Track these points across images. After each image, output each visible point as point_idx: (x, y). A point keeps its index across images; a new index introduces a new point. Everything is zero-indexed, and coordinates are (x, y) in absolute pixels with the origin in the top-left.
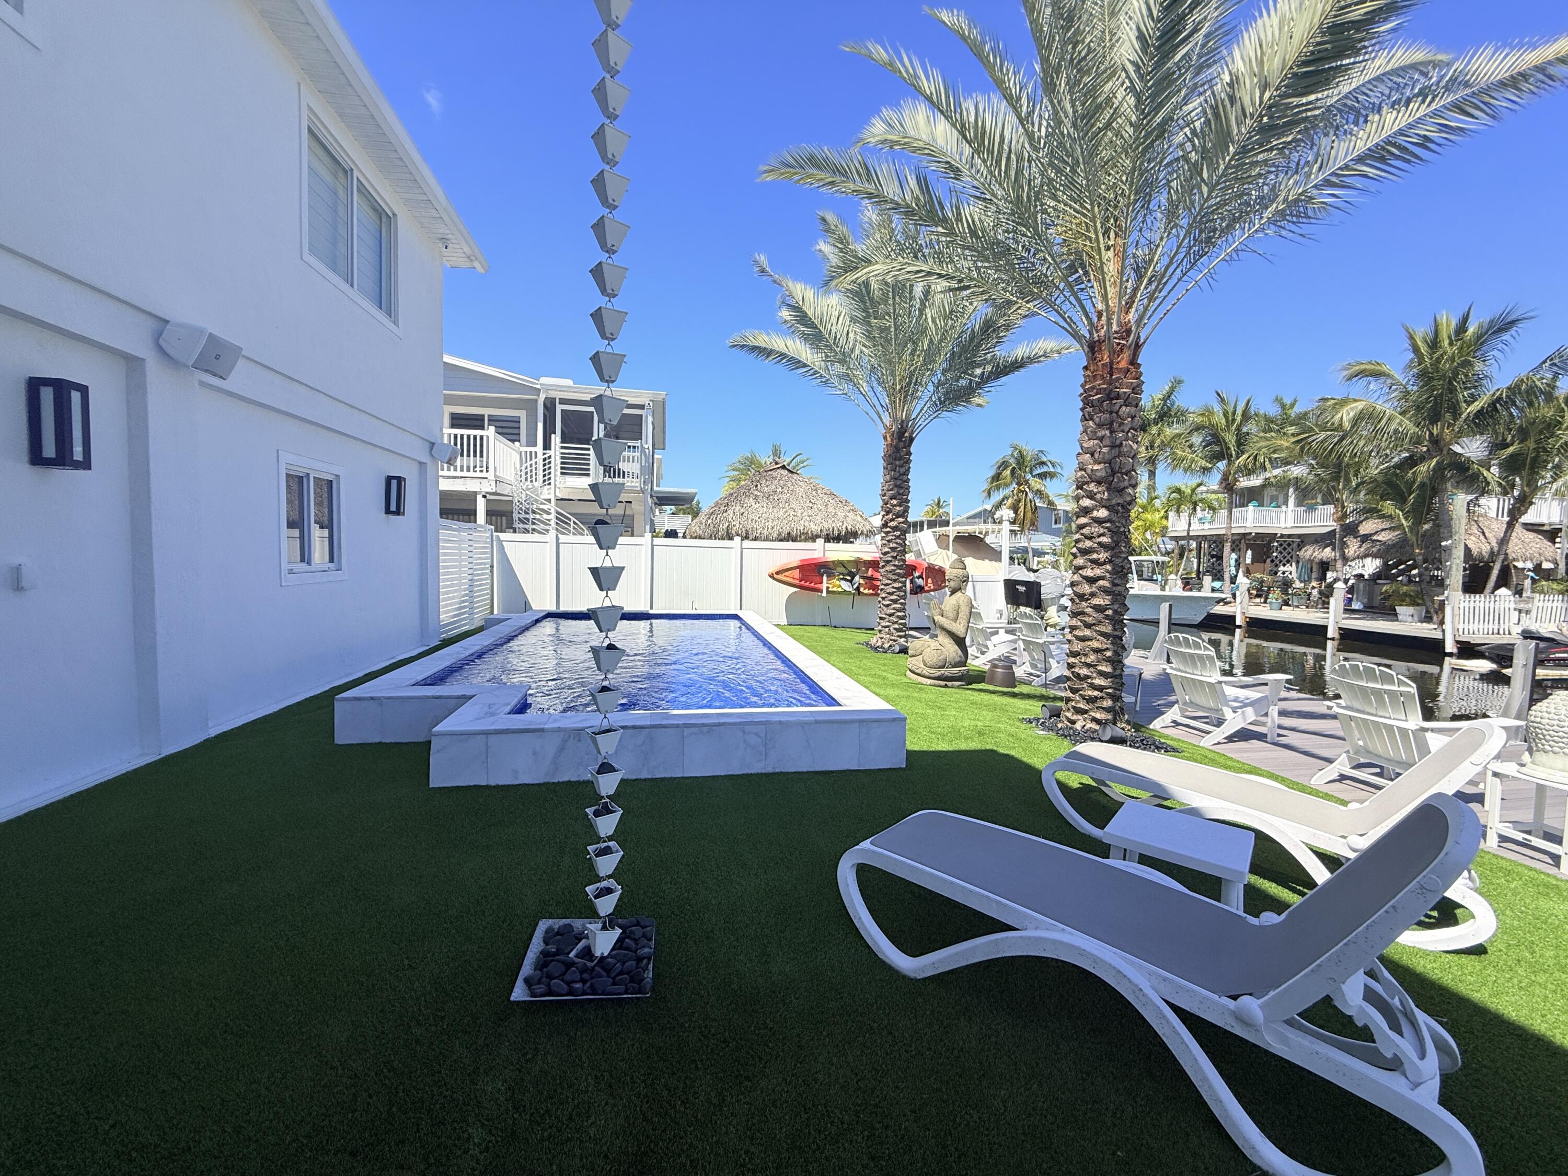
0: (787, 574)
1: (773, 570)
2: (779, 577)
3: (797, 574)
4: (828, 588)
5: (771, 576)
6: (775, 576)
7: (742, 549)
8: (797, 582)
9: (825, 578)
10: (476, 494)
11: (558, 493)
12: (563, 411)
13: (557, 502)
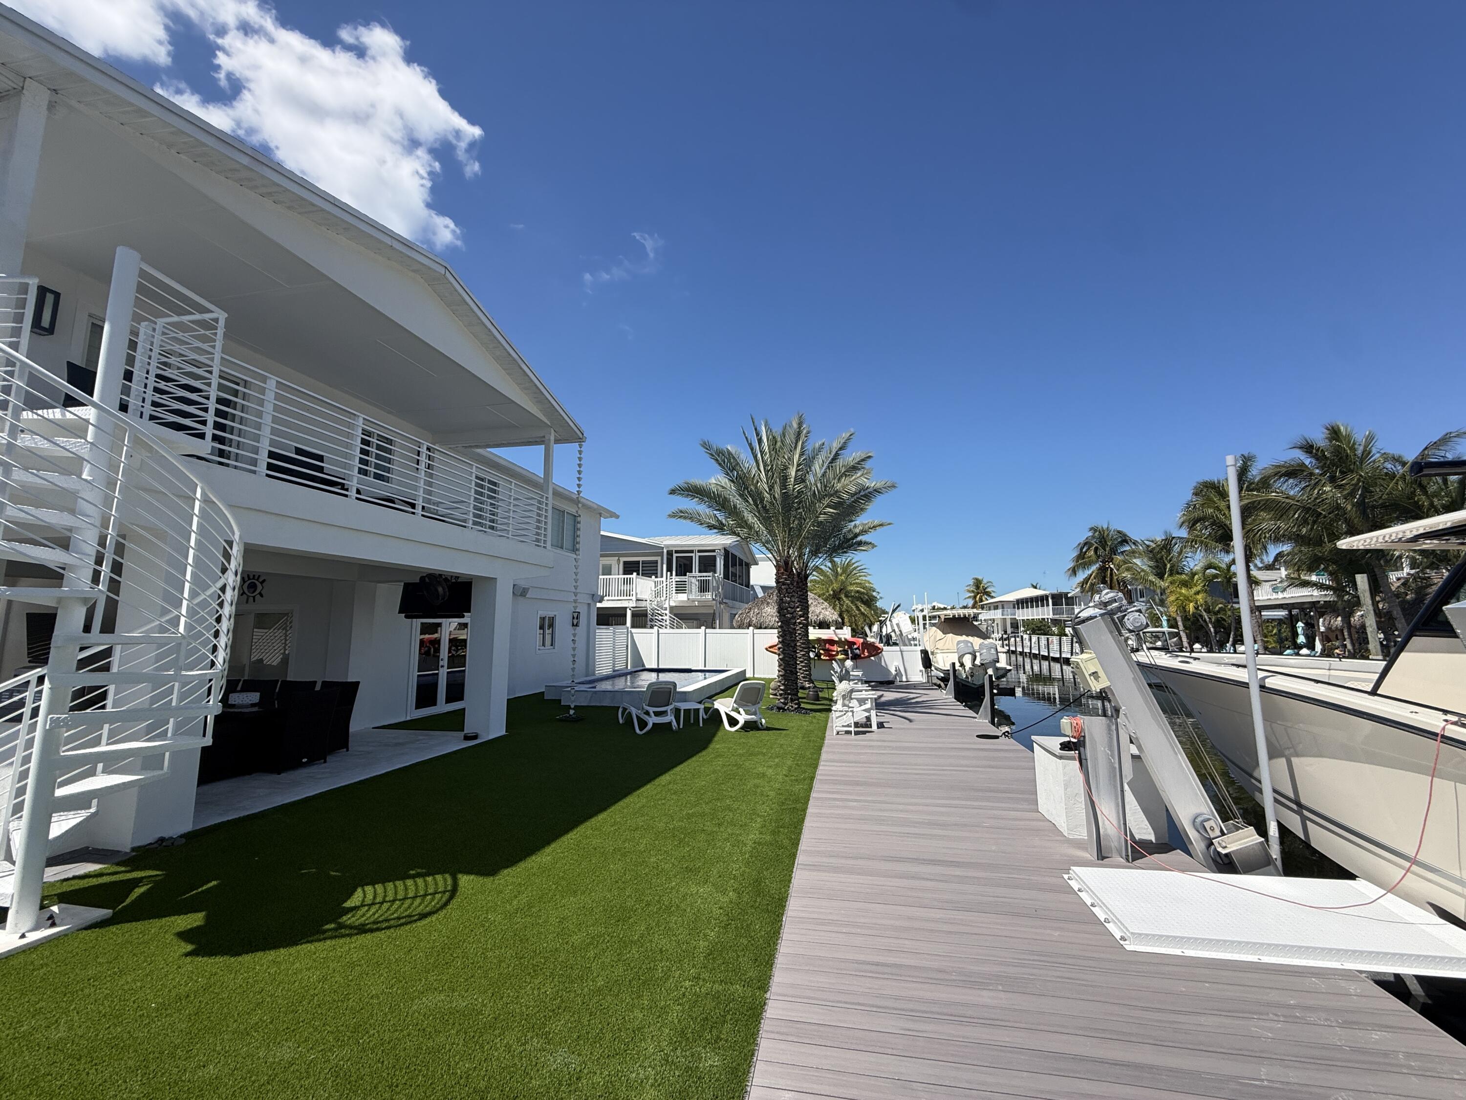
1: (768, 645)
6: (769, 649)
7: (754, 634)
10: (626, 608)
11: (673, 604)
12: (677, 557)
13: (672, 609)
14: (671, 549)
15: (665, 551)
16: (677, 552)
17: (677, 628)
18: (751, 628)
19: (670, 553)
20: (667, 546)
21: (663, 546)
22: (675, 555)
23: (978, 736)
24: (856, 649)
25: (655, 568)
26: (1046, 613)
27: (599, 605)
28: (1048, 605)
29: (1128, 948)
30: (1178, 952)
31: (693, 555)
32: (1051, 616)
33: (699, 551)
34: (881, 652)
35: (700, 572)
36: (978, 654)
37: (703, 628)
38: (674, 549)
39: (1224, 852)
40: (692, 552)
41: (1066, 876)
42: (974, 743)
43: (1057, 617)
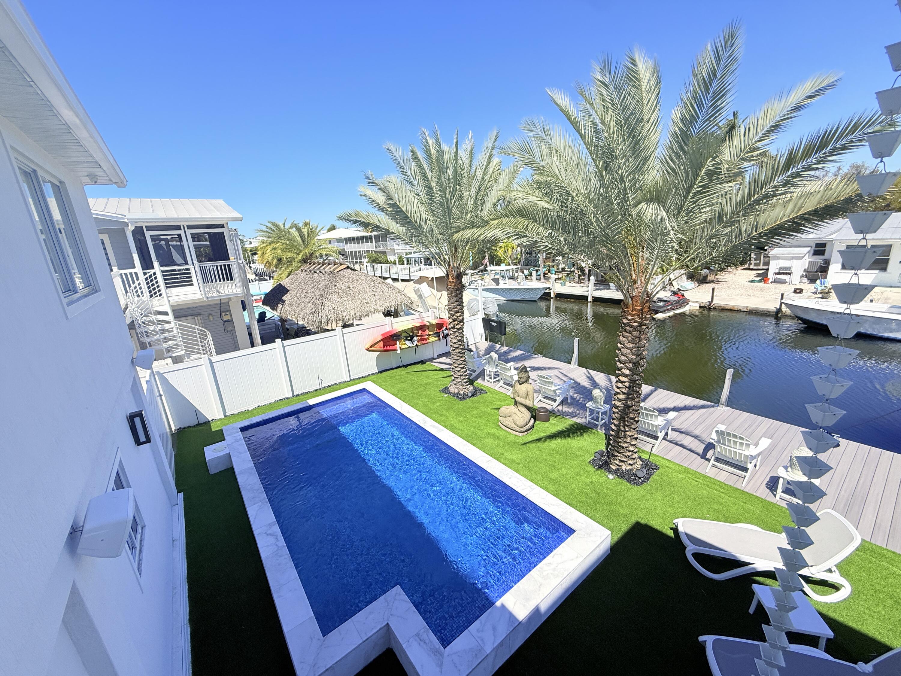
0: (376, 346)
1: (368, 346)
2: (372, 349)
3: (381, 344)
4: (400, 347)
5: (368, 350)
6: (370, 349)
7: (343, 334)
8: (382, 349)
9: (398, 343)
12: (153, 236)
14: (139, 224)
15: (131, 228)
16: (149, 228)
18: (339, 329)
19: (138, 232)
20: (136, 221)
21: (126, 220)
22: (148, 235)
31: (181, 232)
33: (190, 227)
38: (146, 225)
40: (179, 228)
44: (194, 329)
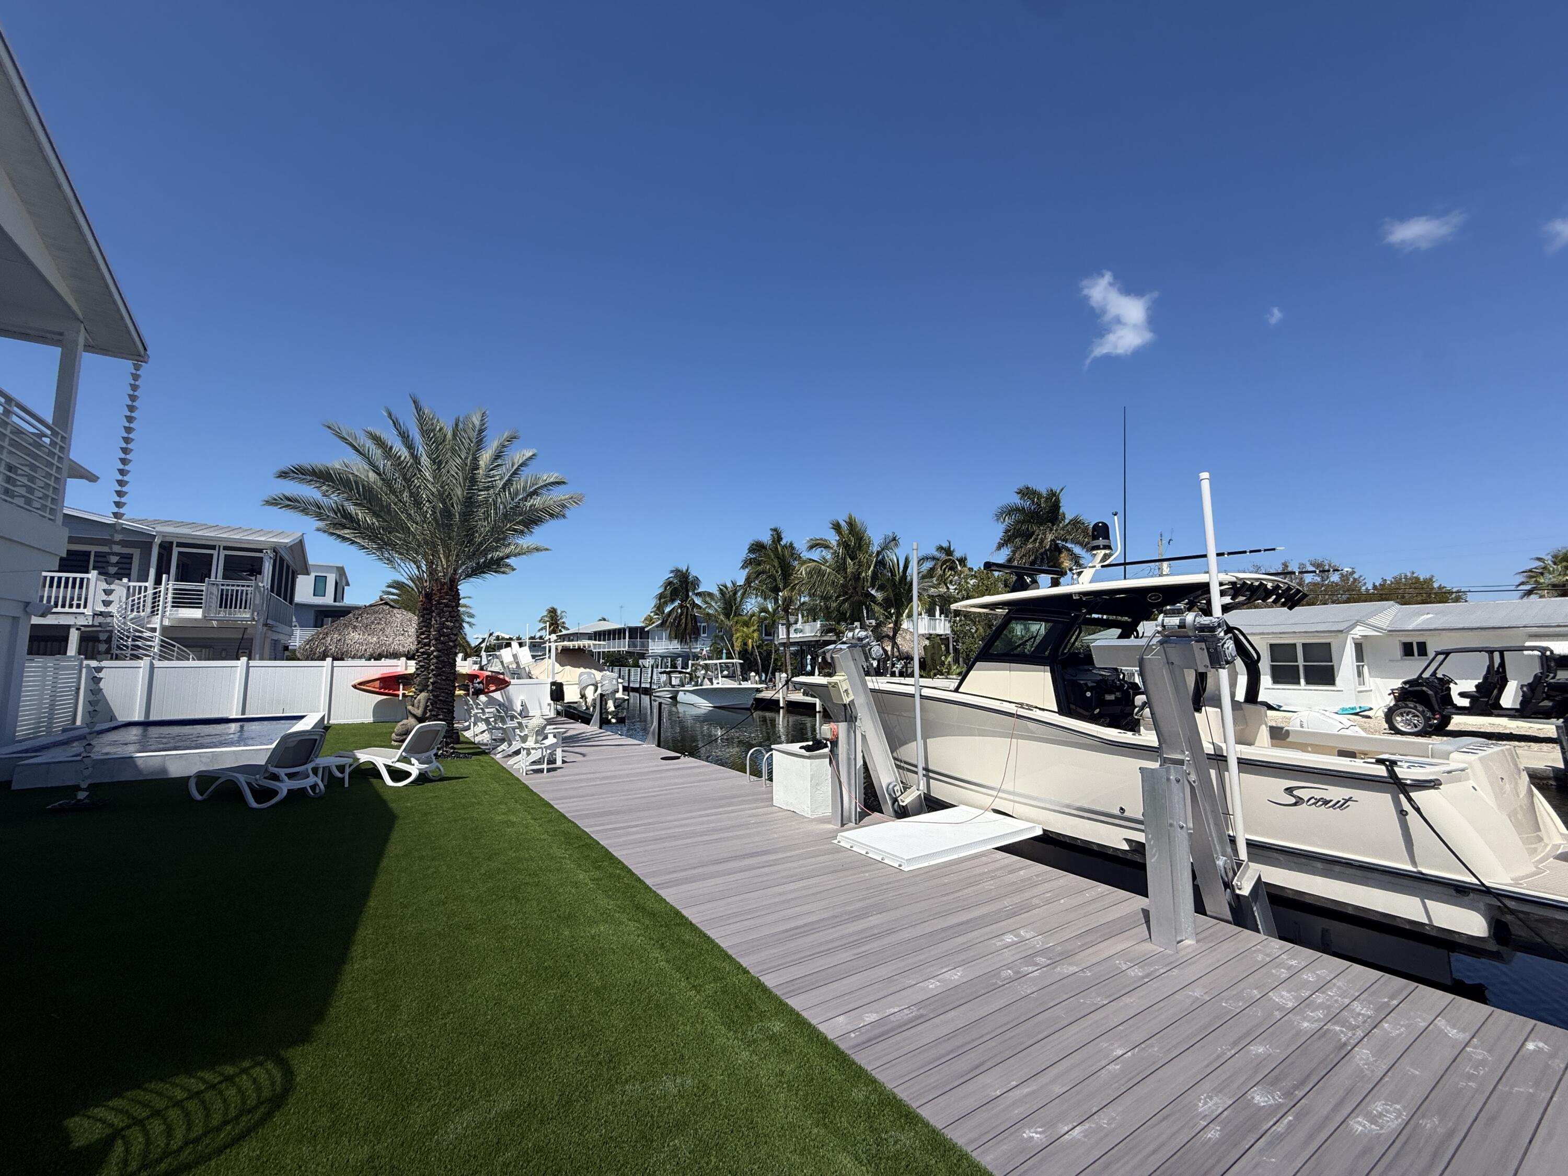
0: (369, 684)
1: (357, 682)
2: (362, 687)
3: (378, 684)
4: (404, 693)
5: (354, 687)
6: (358, 686)
7: (333, 666)
8: (377, 690)
10: (68, 627)
11: (166, 623)
12: (179, 553)
13: (165, 630)
14: (169, 539)
15: (157, 540)
16: (179, 545)
17: (178, 659)
18: (329, 660)
19: (166, 548)
20: (164, 535)
21: (154, 533)
22: (175, 551)
23: (662, 759)
24: (479, 683)
25: (127, 566)
26: (622, 646)
27: (35, 620)
28: (624, 638)
29: (906, 869)
30: (926, 864)
31: (215, 553)
32: (626, 649)
33: (225, 548)
34: (508, 686)
35: (223, 579)
36: (599, 685)
37: (244, 660)
38: (175, 541)
39: (904, 804)
40: (213, 547)
41: (835, 842)
42: (661, 765)
43: (632, 649)
44: (174, 646)
